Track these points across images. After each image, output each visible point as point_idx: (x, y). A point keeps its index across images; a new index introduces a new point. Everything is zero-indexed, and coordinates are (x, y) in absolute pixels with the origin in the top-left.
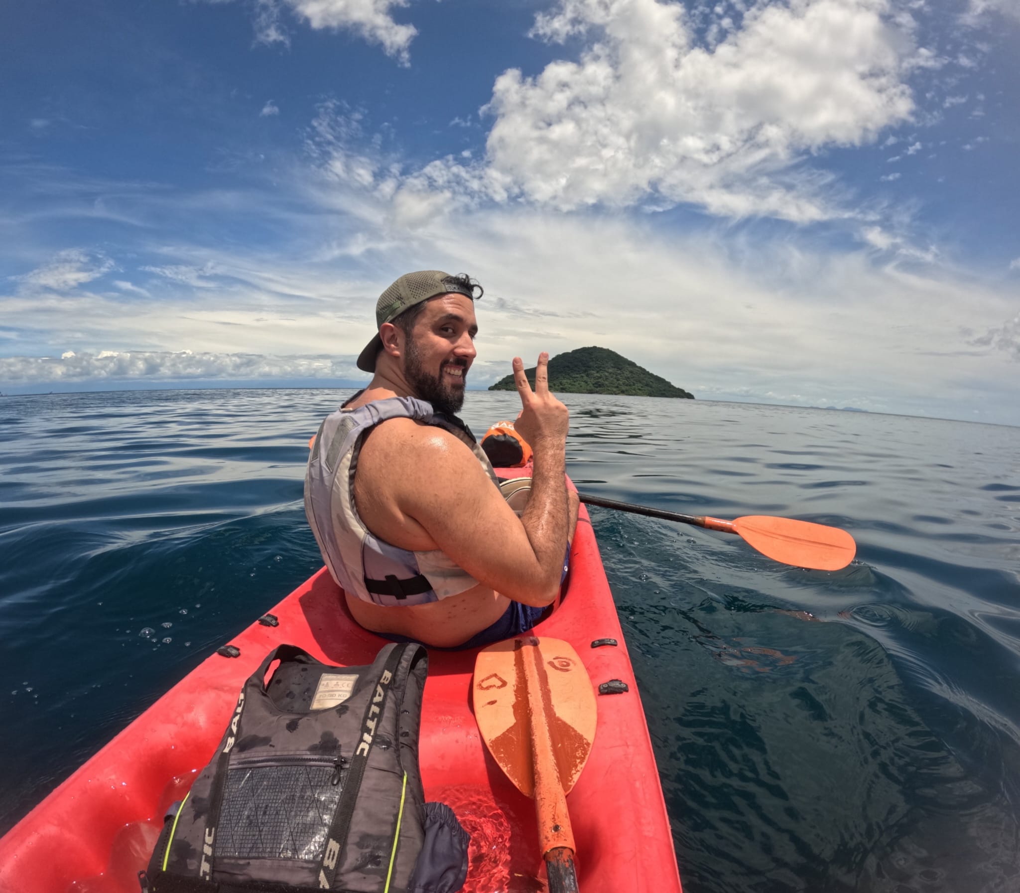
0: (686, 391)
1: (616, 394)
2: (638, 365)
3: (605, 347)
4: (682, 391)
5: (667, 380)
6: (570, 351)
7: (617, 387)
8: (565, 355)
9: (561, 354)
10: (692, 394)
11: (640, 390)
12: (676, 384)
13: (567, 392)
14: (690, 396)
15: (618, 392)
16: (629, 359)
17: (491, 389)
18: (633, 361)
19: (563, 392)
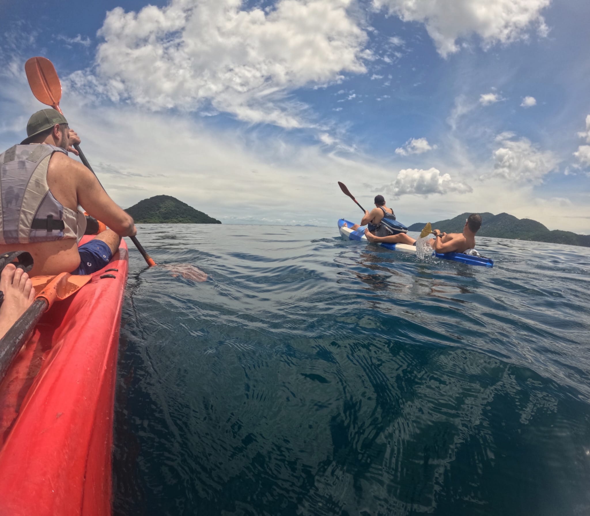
0: (217, 220)
1: (176, 223)
2: (189, 205)
3: (170, 195)
4: (215, 220)
5: (206, 213)
6: (149, 198)
7: (177, 219)
8: (146, 201)
9: (143, 199)
10: (220, 221)
11: (190, 220)
12: (211, 216)
13: (147, 223)
14: (219, 222)
15: (178, 221)
16: (184, 202)
18: (186, 203)
19: (145, 223)
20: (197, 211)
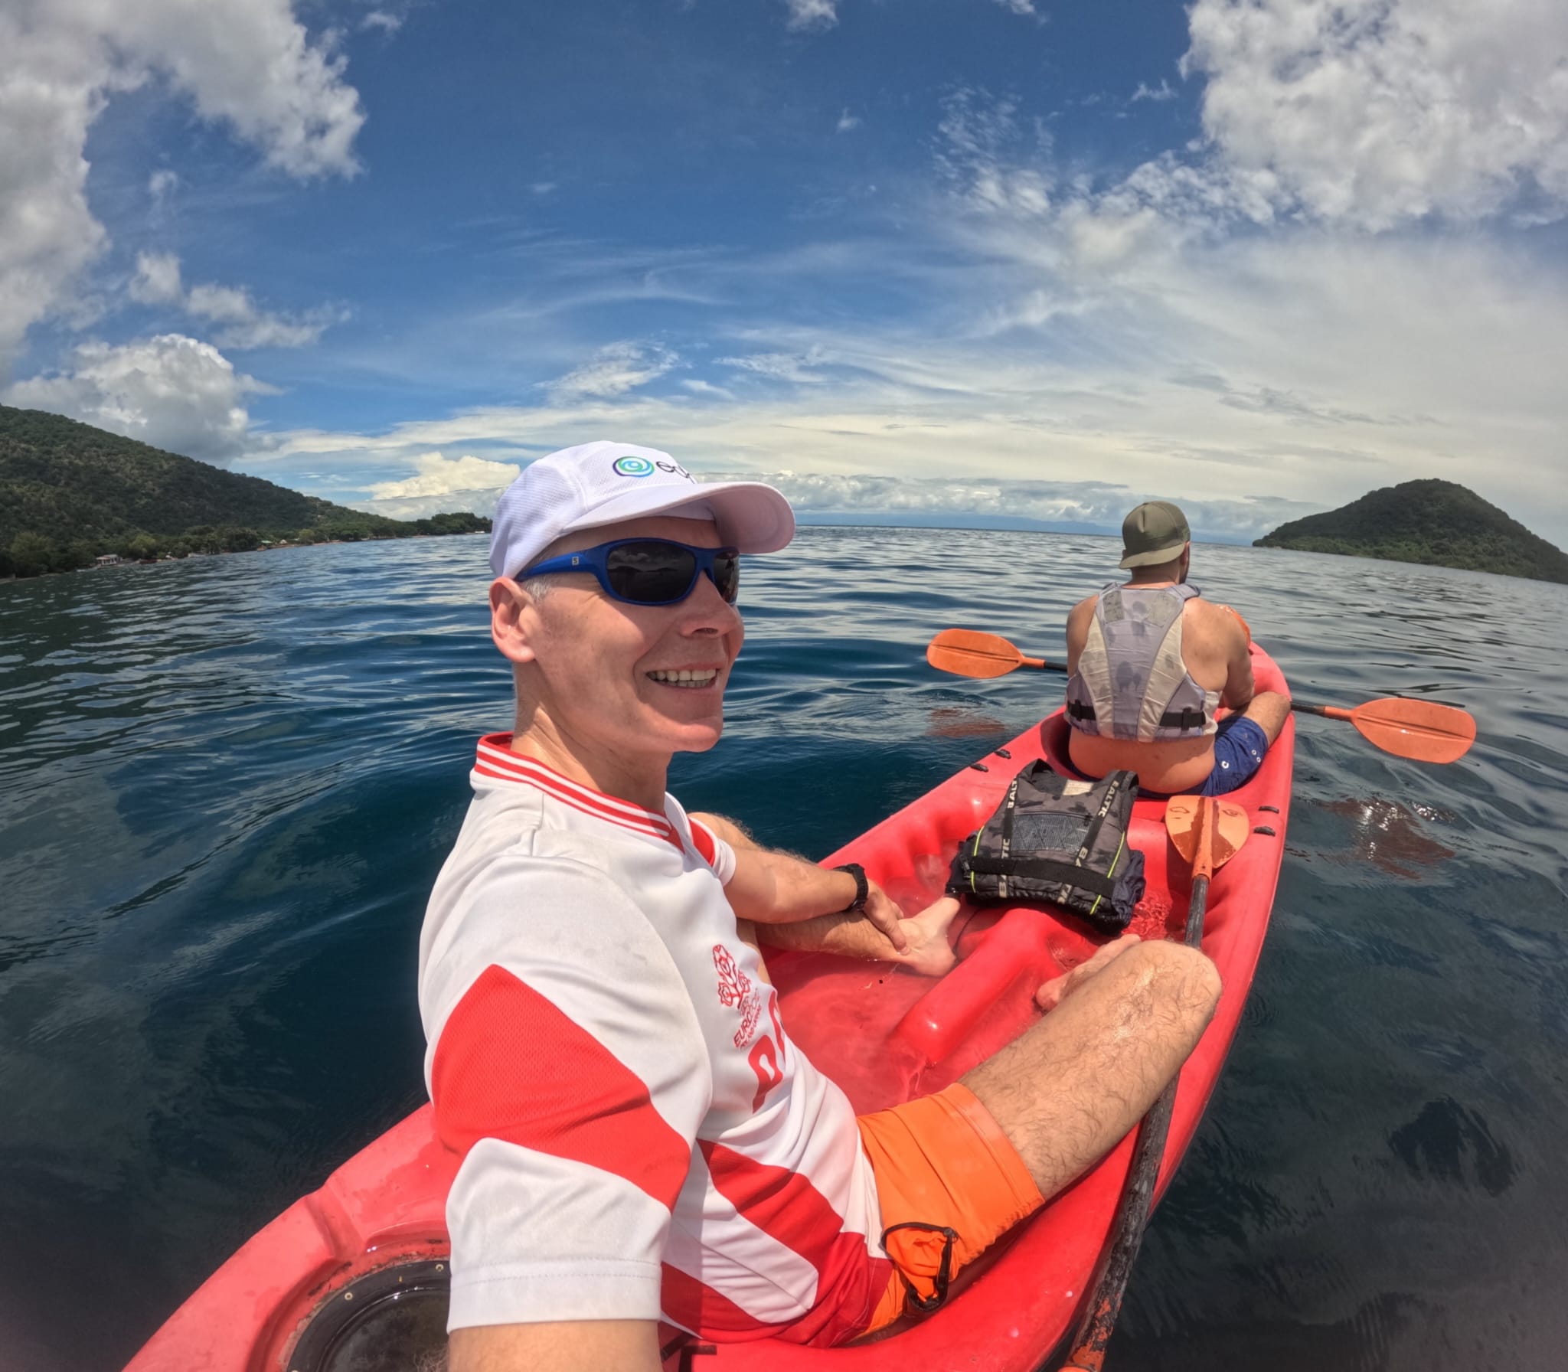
1: (1470, 569)
3: (1454, 481)
6: (1393, 486)
7: (1473, 556)
8: (1384, 492)
9: (1377, 489)
11: (1512, 564)
13: (1385, 558)
15: (1473, 565)
16: (1497, 506)
17: (1256, 544)
18: (1504, 509)
19: (1377, 558)
20: (1535, 537)
